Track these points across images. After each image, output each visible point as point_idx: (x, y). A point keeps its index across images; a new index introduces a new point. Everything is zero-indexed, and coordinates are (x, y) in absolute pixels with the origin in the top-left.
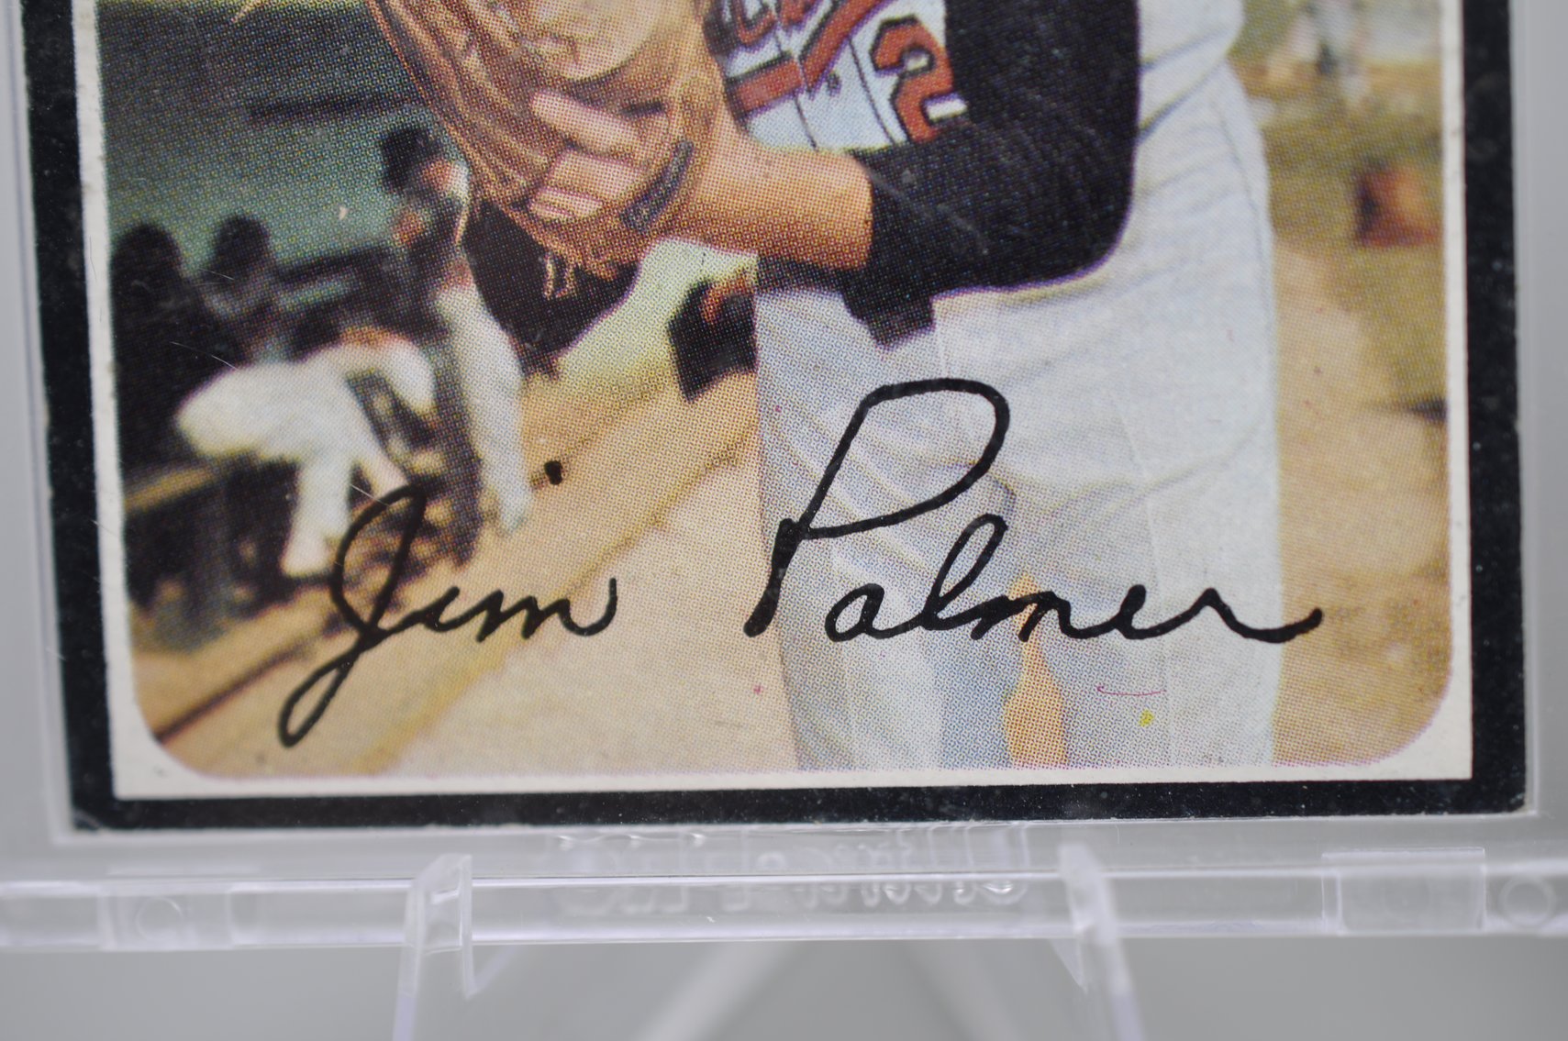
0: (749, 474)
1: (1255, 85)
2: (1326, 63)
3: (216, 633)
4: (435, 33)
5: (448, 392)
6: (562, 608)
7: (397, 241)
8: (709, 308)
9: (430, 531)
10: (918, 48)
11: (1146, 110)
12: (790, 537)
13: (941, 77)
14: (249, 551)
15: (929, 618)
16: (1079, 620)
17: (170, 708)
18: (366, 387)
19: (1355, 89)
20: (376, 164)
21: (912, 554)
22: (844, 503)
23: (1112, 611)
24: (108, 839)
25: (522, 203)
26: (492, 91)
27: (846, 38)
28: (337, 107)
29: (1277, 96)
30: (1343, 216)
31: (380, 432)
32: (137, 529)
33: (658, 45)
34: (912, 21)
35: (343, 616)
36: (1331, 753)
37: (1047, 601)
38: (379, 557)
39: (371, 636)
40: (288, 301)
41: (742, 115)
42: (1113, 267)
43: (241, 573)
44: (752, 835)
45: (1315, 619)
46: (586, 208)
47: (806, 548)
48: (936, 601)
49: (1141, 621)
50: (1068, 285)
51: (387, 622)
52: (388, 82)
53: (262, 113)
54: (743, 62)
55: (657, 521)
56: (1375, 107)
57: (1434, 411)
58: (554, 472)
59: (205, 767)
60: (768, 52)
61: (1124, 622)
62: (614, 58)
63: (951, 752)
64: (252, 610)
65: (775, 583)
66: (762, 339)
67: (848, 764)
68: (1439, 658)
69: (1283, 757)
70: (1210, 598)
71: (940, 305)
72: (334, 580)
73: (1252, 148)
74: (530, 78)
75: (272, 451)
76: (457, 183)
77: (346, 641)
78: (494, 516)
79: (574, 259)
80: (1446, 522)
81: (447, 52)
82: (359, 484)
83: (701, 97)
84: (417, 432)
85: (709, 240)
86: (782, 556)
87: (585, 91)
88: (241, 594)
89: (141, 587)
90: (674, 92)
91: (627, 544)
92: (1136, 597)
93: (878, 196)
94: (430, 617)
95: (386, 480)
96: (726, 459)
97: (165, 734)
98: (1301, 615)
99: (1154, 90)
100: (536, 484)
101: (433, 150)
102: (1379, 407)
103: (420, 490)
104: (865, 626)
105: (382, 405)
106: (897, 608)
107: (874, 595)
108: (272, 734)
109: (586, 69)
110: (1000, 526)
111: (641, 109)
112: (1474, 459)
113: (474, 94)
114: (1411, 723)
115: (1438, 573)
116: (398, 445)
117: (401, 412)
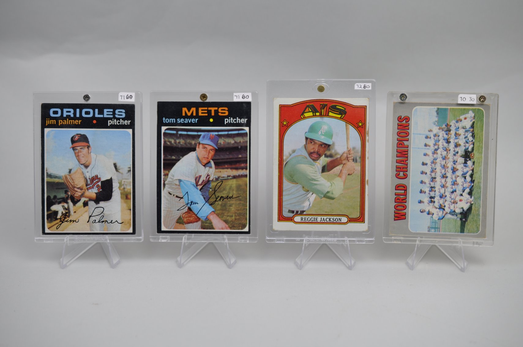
0: (88, 212)
1: (120, 189)
2: (124, 188)
3: (52, 222)
4: (68, 184)
5: (68, 207)
6: (75, 221)
7: (65, 197)
8: (85, 202)
9: (67, 216)
10: (99, 186)
11: (113, 191)
12: (90, 216)
13: (100, 188)
14: (55, 217)
15: (99, 222)
16: (108, 222)
17: (49, 227)
18: (63, 206)
19: (126, 190)
20: (64, 192)
21: (98, 218)
22: (94, 214)
23: (110, 222)
24: (44, 235)
25: (74, 195)
26: (72, 188)
27: (94, 185)
28: (62, 188)
29: (121, 190)
30: (125, 197)
31: (64, 209)
32: (47, 215)
33: (83, 185)
34: (99, 185)
35: (61, 221)
36: (124, 231)
37: (106, 221)
38: (63, 217)
39: (63, 222)
40: (58, 201)
41: (88, 190)
42: (111, 200)
43: (54, 218)
44: (87, 236)
45: (123, 222)
46: (78, 195)
47: (91, 217)
48: (99, 221)
49: (112, 222)
50: (108, 201)
51: (64, 221)
52: (65, 187)
53: (57, 189)
54: (88, 187)
55: (82, 215)
56: (127, 191)
57: (130, 210)
58: (75, 212)
59: (51, 231)
60: (90, 186)
61: (111, 222)
62: (80, 186)
63: (100, 230)
64: (55, 220)
65: (89, 219)
66: (89, 204)
67: (93, 231)
68: (131, 225)
69: (121, 231)
70: (116, 221)
71: (100, 202)
72: (60, 219)
73: (120, 193)
74: (75, 187)
75: (57, 210)
76: (69, 193)
77: (61, 223)
78: (71, 215)
79: (77, 199)
80: (131, 217)
81: (69, 185)
82: (62, 213)
83: (85, 189)
84: (66, 209)
85: (86, 198)
86: (90, 218)
87: (78, 188)
88: (54, 219)
89: (47, 219)
90: (84, 188)
91: (80, 217)
92: (112, 221)
93: (96, 196)
94: (67, 221)
95: (64, 212)
96: (86, 211)
97: (49, 228)
98: (122, 222)
99: (114, 189)
100: (74, 213)
101: (68, 191)
102: (127, 209)
103: (66, 213)
104: (95, 222)
105: (64, 207)
106: (97, 221)
107: (95, 220)
108: (56, 229)
109: (78, 187)
110: (103, 216)
111: (81, 189)
112: (133, 213)
113: (71, 188)
114: (129, 229)
115: (131, 220)
116: (65, 210)
117: (65, 208)
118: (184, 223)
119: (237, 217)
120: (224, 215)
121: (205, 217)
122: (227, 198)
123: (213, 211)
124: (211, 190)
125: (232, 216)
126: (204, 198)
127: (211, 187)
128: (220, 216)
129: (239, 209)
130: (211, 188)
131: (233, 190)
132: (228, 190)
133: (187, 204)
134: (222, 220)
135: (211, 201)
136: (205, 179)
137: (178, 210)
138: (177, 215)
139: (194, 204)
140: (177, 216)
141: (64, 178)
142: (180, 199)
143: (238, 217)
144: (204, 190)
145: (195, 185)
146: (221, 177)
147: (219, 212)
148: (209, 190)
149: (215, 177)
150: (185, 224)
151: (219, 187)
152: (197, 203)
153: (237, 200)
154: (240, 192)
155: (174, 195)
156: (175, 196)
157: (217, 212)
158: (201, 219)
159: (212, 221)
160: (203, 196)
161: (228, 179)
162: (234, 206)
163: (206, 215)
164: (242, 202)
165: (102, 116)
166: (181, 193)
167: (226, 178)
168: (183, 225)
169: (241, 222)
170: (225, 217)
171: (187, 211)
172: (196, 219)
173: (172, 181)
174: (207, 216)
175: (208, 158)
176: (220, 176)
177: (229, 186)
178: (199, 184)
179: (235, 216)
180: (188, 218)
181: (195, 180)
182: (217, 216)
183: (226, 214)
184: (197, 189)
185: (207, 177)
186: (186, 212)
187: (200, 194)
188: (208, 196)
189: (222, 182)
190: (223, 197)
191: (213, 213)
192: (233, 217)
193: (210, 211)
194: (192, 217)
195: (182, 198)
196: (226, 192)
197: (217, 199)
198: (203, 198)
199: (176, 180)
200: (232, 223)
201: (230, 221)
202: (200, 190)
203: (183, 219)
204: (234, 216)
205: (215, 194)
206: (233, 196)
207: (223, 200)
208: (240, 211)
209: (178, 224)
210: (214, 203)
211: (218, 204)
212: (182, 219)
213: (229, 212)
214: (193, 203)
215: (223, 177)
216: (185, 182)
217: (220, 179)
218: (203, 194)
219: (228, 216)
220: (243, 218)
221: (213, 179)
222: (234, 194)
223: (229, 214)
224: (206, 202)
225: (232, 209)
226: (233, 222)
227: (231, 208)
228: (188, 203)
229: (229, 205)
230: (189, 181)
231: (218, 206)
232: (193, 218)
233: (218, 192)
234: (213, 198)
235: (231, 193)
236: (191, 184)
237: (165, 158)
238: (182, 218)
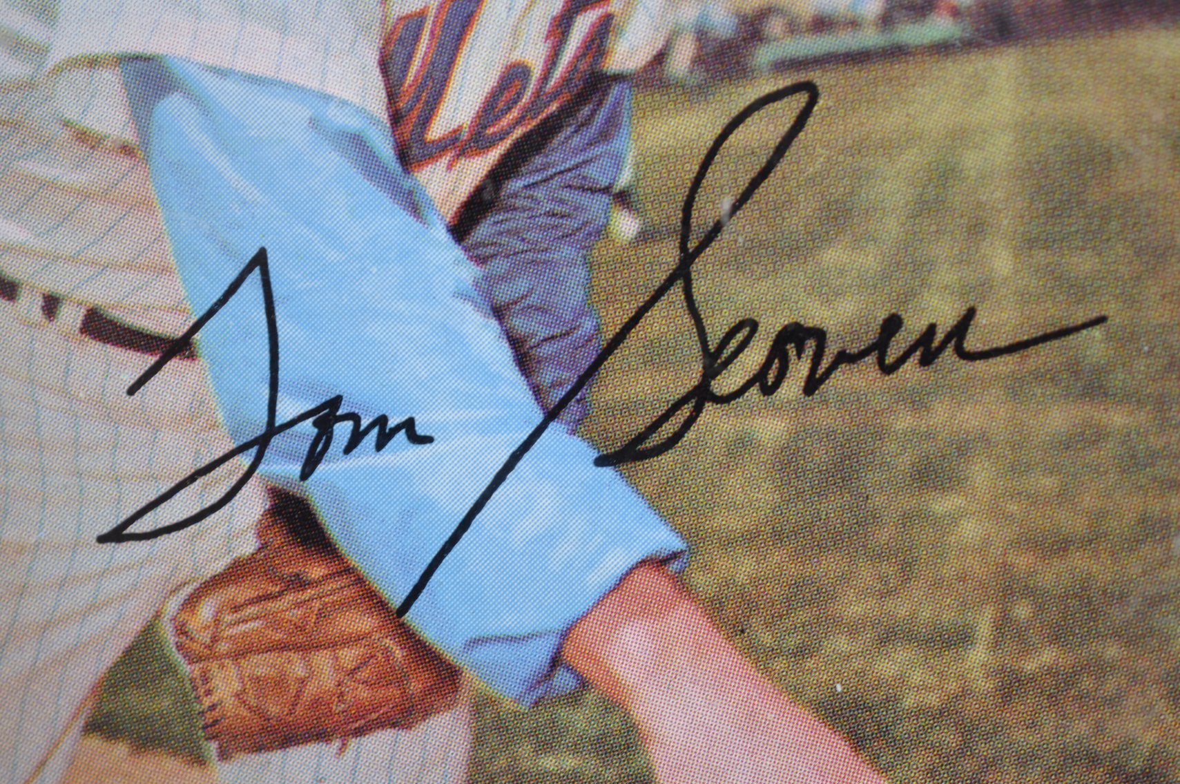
118: (213, 730)
119: (1026, 649)
120: (836, 623)
121: (539, 654)
122: (880, 346)
123: (659, 562)
124: (625, 225)
125: (961, 638)
126: (524, 359)
127: (624, 179)
128: (767, 639)
129: (1072, 522)
130: (623, 198)
131: (977, 229)
132: (891, 227)
133: (262, 442)
134: (796, 693)
135: (627, 408)
136: (534, 54)
137: (117, 535)
138: (94, 607)
139: (356, 438)
140: (105, 619)
142: (136, 362)
143: (1048, 656)
145: (384, 148)
146: (793, 28)
147: (744, 568)
148: (601, 232)
149: (688, 14)
150: (224, 755)
151: (755, 184)
152: (409, 425)
153: (1038, 377)
154: (1083, 264)
155: (51, 305)
156: (71, 316)
157: (723, 565)
158: (473, 680)
159: (639, 713)
160: (499, 312)
161: (897, 53)
162: (981, 474)
163: (557, 622)
164: (1118, 419)
166: (164, 270)
167: (870, 38)
168: (199, 760)
169: (1099, 728)
170: (842, 643)
171: (247, 546)
172: (389, 676)
173: (28, 86)
174: (565, 634)
176: (763, 14)
177: (911, 159)
178: (437, 130)
179: (996, 645)
180: (261, 665)
181: (384, 65)
182: (717, 640)
183: (854, 607)
184: (414, 205)
185: (561, 27)
186: (237, 572)
187: (463, 296)
188: (588, 325)
189: (802, 99)
190: (819, 335)
191: (650, 581)
192: (978, 655)
193: (618, 561)
194: (333, 645)
195: (180, 347)
196: (869, 260)
197: (714, 363)
198: (503, 355)
199: (93, 62)
200: (950, 739)
201: (920, 712)
202: (461, 228)
203: (185, 668)
204: (984, 627)
205: (700, 288)
206: (970, 314)
207: (812, 385)
208: (1079, 561)
209: (121, 750)
210: (669, 429)
211: (741, 445)
212: (170, 669)
213: (907, 570)
214: (343, 430)
215: (822, 24)
216: (227, 94)
217: (764, 55)
218: (504, 293)
219: (888, 636)
220: (1136, 678)
221: (660, 58)
222: (985, 286)
223: (901, 608)
224: (551, 415)
225: (954, 519)
226: (967, 731)
227: (943, 505)
228: (273, 429)
229: (905, 462)
230: (288, 87)
231: (734, 482)
232: (349, 656)
233: (738, 263)
234: (655, 358)
235: (946, 275)
236: (314, 123)
238: (177, 657)
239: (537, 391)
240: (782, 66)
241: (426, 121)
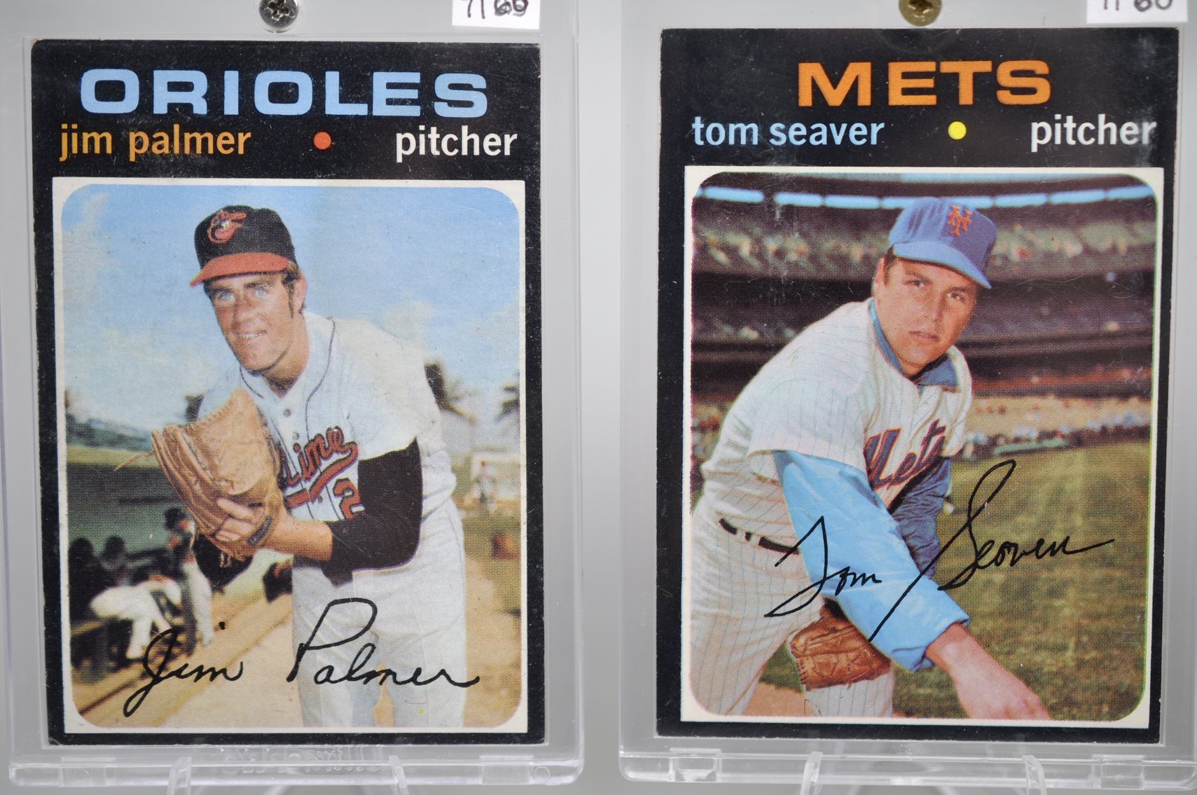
0: (289, 628)
1: (460, 505)
2: (483, 499)
3: (102, 677)
4: (186, 479)
5: (186, 598)
6: (224, 671)
7: (170, 546)
8: (277, 572)
9: (179, 644)
10: (349, 489)
11: (424, 512)
12: (302, 649)
13: (357, 498)
14: (115, 650)
15: (349, 677)
16: (399, 679)
17: (86, 703)
18: (157, 595)
19: (492, 508)
20: (163, 520)
21: (344, 656)
22: (321, 639)
23: (411, 676)
24: (61, 747)
25: (213, 535)
26: (204, 497)
27: (325, 484)
28: (149, 501)
29: (467, 509)
30: (488, 547)
31: (162, 610)
32: (75, 641)
33: (261, 483)
34: (347, 480)
35: (148, 673)
36: (482, 724)
37: (389, 672)
38: (160, 653)
39: (157, 680)
40: (131, 565)
41: (289, 509)
42: (413, 563)
43: (112, 658)
45: (477, 680)
46: (235, 538)
47: (308, 653)
48: (351, 672)
49: (420, 679)
50: (397, 568)
51: (162, 675)
52: (168, 493)
53: (123, 501)
54: (290, 491)
55: (257, 643)
56: (499, 514)
57: (517, 613)
58: (222, 625)
59: (97, 724)
60: (298, 488)
61: (413, 680)
62: (246, 488)
63: (356, 721)
64: (115, 670)
65: (296, 667)
66: (295, 583)
67: (321, 725)
68: (517, 693)
69: (467, 724)
70: (443, 672)
71: (355, 574)
72: (144, 660)
73: (459, 525)
74: (218, 494)
75: (124, 616)
76: (191, 527)
77: (148, 681)
78: (201, 640)
79: (231, 554)
80: (520, 649)
81: (189, 484)
82: (154, 628)
83: (275, 503)
84: (175, 611)
85: (277, 550)
86: (299, 657)
87: (237, 499)
88: (112, 664)
89: (76, 661)
90: (266, 500)
91: (247, 650)
92: (418, 672)
93: (334, 540)
94: (178, 674)
95: (164, 627)
96: (281, 623)
97: (83, 712)
98: (473, 678)
99: (427, 506)
100: (216, 629)
101: (183, 516)
102: (499, 611)
103: (176, 630)
104: (327, 679)
105: (163, 601)
106: (339, 673)
107: (331, 669)
108: (121, 712)
109: (237, 491)
110: (374, 647)
111: (255, 505)
112: (529, 628)
113: (198, 498)
114: (508, 714)
115: (517, 666)
116: (168, 615)
117: (169, 603)
118: (804, 681)
119: (1086, 652)
120: (1021, 643)
121: (919, 654)
122: (1037, 549)
123: (960, 623)
124: (949, 508)
125: (1064, 648)
126: (913, 553)
127: (949, 493)
128: (997, 649)
129: (1102, 609)
130: (948, 499)
131: (1070, 510)
132: (1041, 509)
133: (822, 583)
134: (1007, 667)
135: (950, 570)
136: (917, 450)
137: (771, 614)
138: (763, 639)
139: (855, 581)
140: (767, 643)
141: (162, 443)
142: (778, 555)
143: (1093, 654)
144: (912, 507)
145: (865, 481)
146: (1007, 442)
147: (989, 625)
148: (941, 510)
149: (971, 436)
150: (808, 689)
151: (994, 494)
152: (873, 577)
153: (1091, 560)
154: (1106, 521)
155: (748, 536)
156: (755, 540)
157: (982, 624)
158: (895, 663)
159: (953, 674)
160: (905, 538)
161: (1043, 450)
162: (1071, 593)
163: (924, 643)
164: (1117, 574)
165: (360, 109)
166: (788, 524)
167: (1034, 445)
168: (799, 691)
169: (1111, 678)
170: (1023, 650)
171: (817, 618)
172: (866, 662)
173: (741, 461)
174: (927, 647)
175: (935, 338)
176: (998, 436)
177: (1047, 486)
178: (883, 476)
179: (1076, 650)
180: (821, 659)
181: (865, 454)
182: (980, 649)
183: (1027, 638)
184: (875, 502)
185: (927, 441)
186: (813, 627)
187: (893, 533)
188: (935, 542)
189: (1010, 466)
190: (1016, 546)
191: (957, 629)
192: (1069, 654)
193: (946, 623)
194: (846, 652)
195: (793, 550)
196: (1033, 520)
197: (979, 555)
198: (906, 552)
199: (764, 453)
200: (1060, 682)
201: (1050, 673)
202: (891, 510)
203: (795, 660)
204: (1072, 644)
205: (974, 530)
206: (1068, 538)
207: (1013, 563)
208: (1104, 622)
209: (772, 687)
210: (963, 578)
211: (989, 583)
212: (789, 660)
213: (1045, 625)
214: (850, 578)
215: (1017, 440)
216: (810, 464)
217: (997, 451)
218: (906, 532)
219: (1039, 647)
220: (1123, 661)
221: (961, 452)
222: (1073, 529)
223: (1043, 638)
224: (923, 573)
225: (1062, 608)
226: (1066, 679)
227: (1058, 603)
228: (825, 578)
229: (1045, 588)
230: (832, 461)
231: (986, 596)
232: (852, 655)
233: (988, 521)
234: (959, 553)
235: (1059, 525)
236: (841, 473)
237: (706, 337)
238: (792, 656)
239: (918, 565)
240: (1004, 454)
241: (880, 473)
